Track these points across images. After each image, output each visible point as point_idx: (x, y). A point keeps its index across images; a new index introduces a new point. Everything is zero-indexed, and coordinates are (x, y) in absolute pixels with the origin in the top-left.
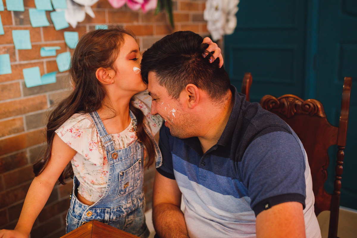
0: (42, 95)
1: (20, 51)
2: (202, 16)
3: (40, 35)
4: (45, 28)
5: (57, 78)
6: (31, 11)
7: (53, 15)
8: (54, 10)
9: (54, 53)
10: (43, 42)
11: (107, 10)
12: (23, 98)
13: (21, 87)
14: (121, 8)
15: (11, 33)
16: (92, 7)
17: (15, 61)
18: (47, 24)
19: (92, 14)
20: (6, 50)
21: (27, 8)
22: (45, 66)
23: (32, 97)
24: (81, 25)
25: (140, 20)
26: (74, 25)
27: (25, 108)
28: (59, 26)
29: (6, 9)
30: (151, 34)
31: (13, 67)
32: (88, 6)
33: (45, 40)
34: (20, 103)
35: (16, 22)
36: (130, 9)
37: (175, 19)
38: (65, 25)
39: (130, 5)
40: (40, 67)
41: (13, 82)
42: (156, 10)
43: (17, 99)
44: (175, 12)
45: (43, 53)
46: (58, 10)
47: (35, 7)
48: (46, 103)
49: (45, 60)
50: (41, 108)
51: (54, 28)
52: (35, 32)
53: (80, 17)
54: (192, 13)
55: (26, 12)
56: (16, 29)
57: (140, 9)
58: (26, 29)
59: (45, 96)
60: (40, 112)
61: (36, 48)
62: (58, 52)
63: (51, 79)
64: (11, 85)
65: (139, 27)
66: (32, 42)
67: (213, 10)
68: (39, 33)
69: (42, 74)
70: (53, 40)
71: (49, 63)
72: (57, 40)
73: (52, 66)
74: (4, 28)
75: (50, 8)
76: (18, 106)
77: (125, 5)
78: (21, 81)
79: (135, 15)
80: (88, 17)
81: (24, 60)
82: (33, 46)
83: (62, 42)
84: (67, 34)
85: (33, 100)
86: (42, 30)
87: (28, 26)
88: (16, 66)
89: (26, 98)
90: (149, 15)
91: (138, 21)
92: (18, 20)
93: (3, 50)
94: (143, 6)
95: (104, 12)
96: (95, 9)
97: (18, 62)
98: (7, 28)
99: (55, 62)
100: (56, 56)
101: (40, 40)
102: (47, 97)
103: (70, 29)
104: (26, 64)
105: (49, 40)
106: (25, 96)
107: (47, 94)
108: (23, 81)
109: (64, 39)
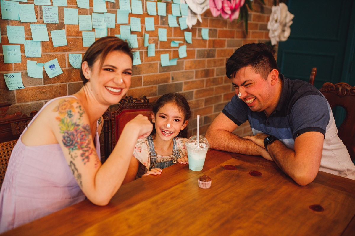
0: (168, 72)
1: (161, 42)
2: (267, 25)
3: (172, 32)
4: (175, 28)
5: (177, 62)
6: (170, 16)
7: (180, 19)
8: (181, 17)
9: (177, 45)
10: (173, 38)
11: (209, 18)
12: (158, 73)
13: (158, 66)
14: (217, 17)
15: (158, 30)
16: (201, 15)
17: (157, 48)
18: (177, 26)
19: (201, 21)
20: (154, 40)
21: (167, 14)
22: (172, 54)
23: (163, 73)
24: (194, 27)
25: (228, 26)
26: (190, 27)
27: (159, 80)
28: (182, 28)
29: (157, 14)
30: (233, 37)
31: (157, 52)
32: (199, 14)
33: (174, 36)
34: (157, 76)
35: (161, 23)
36: (222, 18)
37: (249, 27)
38: (186, 27)
39: (223, 15)
40: (169, 53)
41: (155, 62)
42: (238, 20)
43: (156, 74)
44: (249, 22)
45: (172, 45)
46: (183, 16)
47: (172, 14)
48: (170, 78)
49: (172, 49)
50: (167, 82)
51: (180, 28)
52: (169, 29)
53: (194, 22)
54: (260, 23)
55: (166, 17)
56: (160, 27)
57: (228, 19)
58: (165, 28)
59: (170, 74)
60: (166, 84)
61: (170, 41)
62: (180, 45)
63: (174, 63)
64: (154, 64)
65: (227, 31)
66: (167, 37)
67: (274, 22)
68: (171, 31)
69: (170, 59)
70: (178, 37)
71: (174, 51)
72: (180, 36)
73: (175, 54)
74: (155, 27)
75: (180, 15)
76: (155, 78)
77: (220, 15)
78: (159, 62)
79: (225, 23)
80: (198, 21)
81: (162, 48)
82: (168, 39)
83: (183, 38)
84: (186, 33)
85: (163, 75)
86: (173, 29)
87: (167, 26)
89: (160, 73)
90: (234, 22)
91: (226, 27)
92: (162, 21)
93: (153, 41)
94: (230, 16)
95: (208, 19)
96: (203, 17)
97: (158, 50)
99: (177, 51)
100: (178, 48)
101: (171, 36)
102: (171, 74)
103: (187, 30)
104: (163, 51)
105: (176, 36)
106: (160, 72)
107: (171, 72)
108: (160, 62)
109: (184, 36)
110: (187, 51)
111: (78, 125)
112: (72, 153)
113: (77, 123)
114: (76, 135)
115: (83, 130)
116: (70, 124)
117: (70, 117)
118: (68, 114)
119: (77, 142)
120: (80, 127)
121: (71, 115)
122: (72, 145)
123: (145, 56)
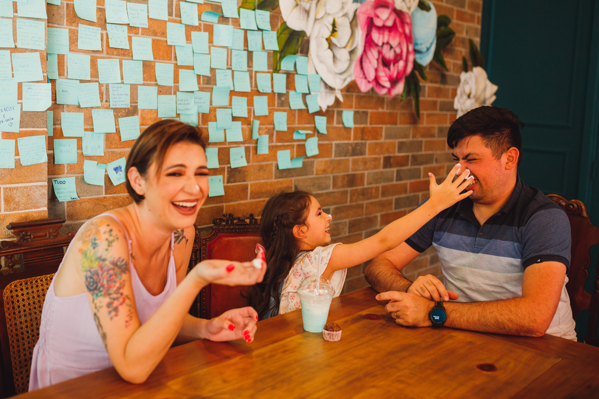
0: (290, 179)
1: (277, 132)
3: (295, 118)
4: (300, 110)
5: (304, 163)
6: (291, 93)
7: (308, 97)
8: (310, 93)
9: (304, 137)
10: (296, 125)
11: (355, 94)
12: (274, 180)
13: (274, 169)
14: (368, 92)
15: (273, 114)
16: (342, 91)
17: (273, 142)
18: (303, 107)
19: (341, 99)
20: (267, 130)
21: (288, 90)
22: (295, 150)
23: (281, 180)
24: (330, 109)
25: (385, 107)
26: (324, 109)
27: (274, 190)
28: (312, 110)
29: (273, 91)
30: (396, 124)
31: (271, 148)
32: (338, 90)
33: (299, 124)
34: (271, 184)
35: (278, 103)
36: (376, 93)
37: (421, 106)
38: (317, 109)
39: (377, 90)
40: (291, 149)
41: (269, 163)
42: (402, 96)
43: (269, 181)
44: (421, 98)
45: (296, 136)
46: (312, 93)
47: (295, 89)
48: (291, 187)
49: (296, 143)
51: (308, 110)
52: (291, 113)
53: (330, 101)
54: (440, 100)
55: (287, 95)
56: (277, 110)
57: (385, 94)
58: (284, 111)
59: (291, 181)
61: (291, 130)
62: (308, 136)
63: (298, 164)
64: (267, 165)
65: (384, 113)
66: (288, 124)
67: (465, 97)
68: (294, 115)
69: (292, 159)
70: (305, 124)
71: (299, 146)
72: (308, 124)
73: (301, 151)
74: (269, 109)
75: (307, 92)
76: (269, 188)
77: (372, 89)
78: (274, 163)
79: (381, 101)
80: (337, 100)
81: (280, 142)
82: (288, 128)
83: (313, 125)
84: (317, 118)
85: (281, 183)
86: (297, 112)
87: (287, 108)
88: (273, 146)
89: (276, 180)
90: (395, 99)
91: (383, 108)
92: (280, 102)
93: (265, 131)
94: (389, 90)
95: (352, 96)
96: (345, 93)
97: (274, 144)
98: (271, 109)
99: (304, 146)
100: (305, 140)
101: (294, 122)
102: (293, 182)
103: (320, 113)
104: (281, 146)
105: (301, 123)
106: (275, 178)
107: (293, 179)
108: (276, 162)
109: (314, 123)
110: (320, 146)
111: (104, 260)
112: (95, 301)
113: (103, 257)
114: (102, 275)
115: (111, 266)
116: (93, 258)
117: (94, 248)
118: (93, 244)
119: (103, 286)
120: (107, 263)
121: (95, 244)
122: (95, 289)
123: (253, 154)
